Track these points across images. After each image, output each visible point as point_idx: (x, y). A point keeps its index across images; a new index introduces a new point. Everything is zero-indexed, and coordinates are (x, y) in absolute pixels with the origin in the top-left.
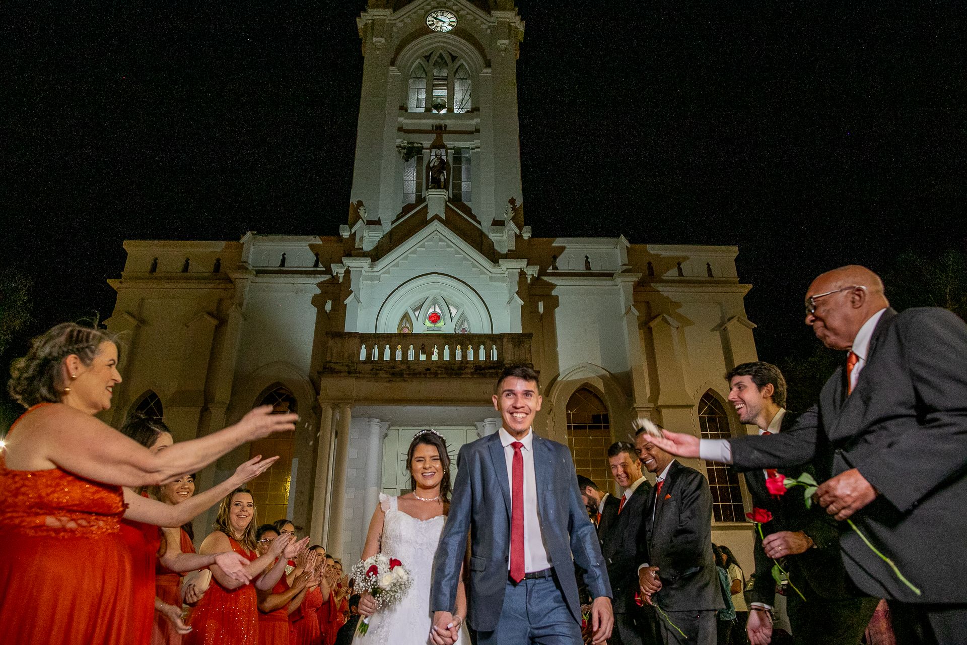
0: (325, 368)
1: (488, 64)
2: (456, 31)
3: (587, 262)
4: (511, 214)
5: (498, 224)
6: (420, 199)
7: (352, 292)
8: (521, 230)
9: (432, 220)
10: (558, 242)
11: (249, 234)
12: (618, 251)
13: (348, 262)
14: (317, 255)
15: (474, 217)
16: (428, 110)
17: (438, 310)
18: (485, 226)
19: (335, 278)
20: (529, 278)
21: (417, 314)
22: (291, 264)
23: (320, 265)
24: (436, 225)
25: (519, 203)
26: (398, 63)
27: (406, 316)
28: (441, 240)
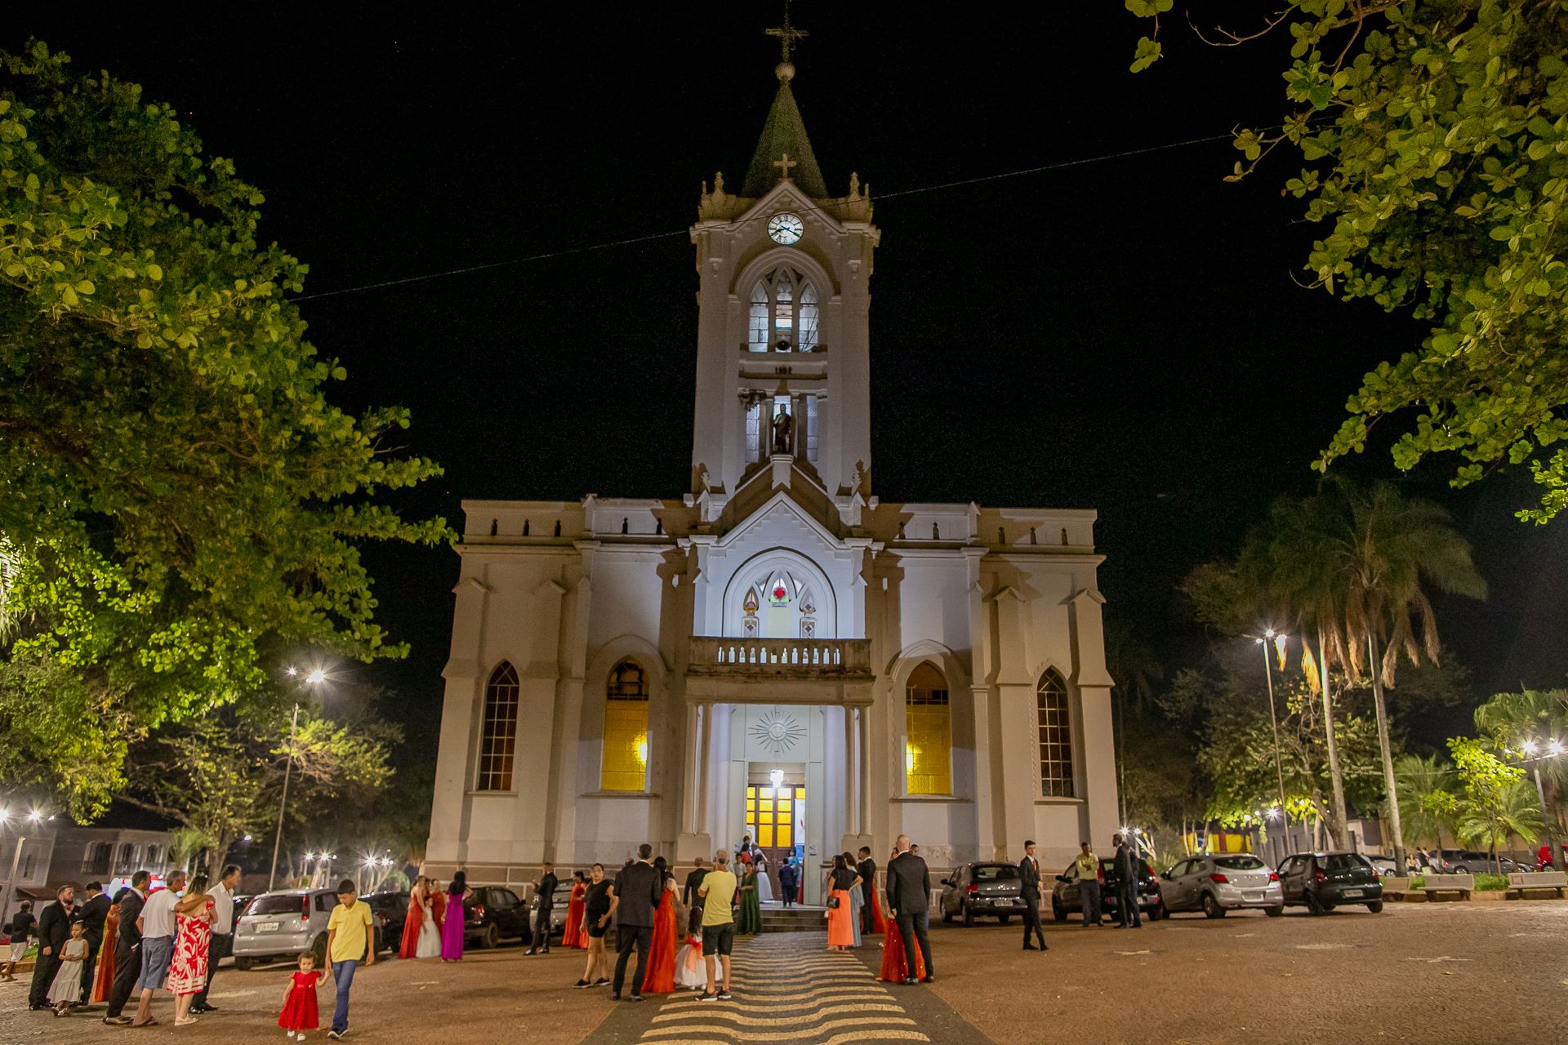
0: (689, 671)
1: (838, 292)
2: (802, 245)
3: (936, 530)
4: (858, 482)
5: (844, 492)
6: (764, 460)
7: (699, 571)
8: (866, 502)
9: (777, 491)
10: (906, 508)
11: (590, 497)
12: (968, 518)
13: (695, 539)
14: (659, 520)
15: (819, 481)
16: (771, 348)
17: (783, 585)
18: (831, 493)
19: (680, 551)
20: (874, 553)
21: (762, 588)
22: (634, 530)
23: (663, 531)
24: (781, 496)
25: (867, 466)
26: (737, 288)
27: (752, 590)
28: (787, 512)
